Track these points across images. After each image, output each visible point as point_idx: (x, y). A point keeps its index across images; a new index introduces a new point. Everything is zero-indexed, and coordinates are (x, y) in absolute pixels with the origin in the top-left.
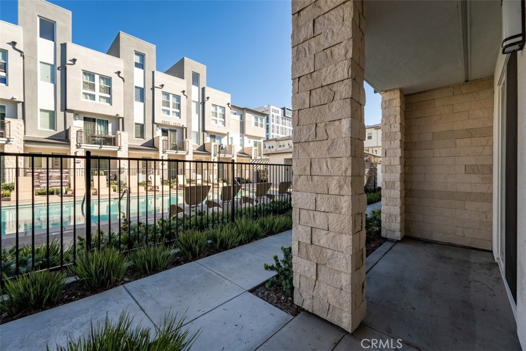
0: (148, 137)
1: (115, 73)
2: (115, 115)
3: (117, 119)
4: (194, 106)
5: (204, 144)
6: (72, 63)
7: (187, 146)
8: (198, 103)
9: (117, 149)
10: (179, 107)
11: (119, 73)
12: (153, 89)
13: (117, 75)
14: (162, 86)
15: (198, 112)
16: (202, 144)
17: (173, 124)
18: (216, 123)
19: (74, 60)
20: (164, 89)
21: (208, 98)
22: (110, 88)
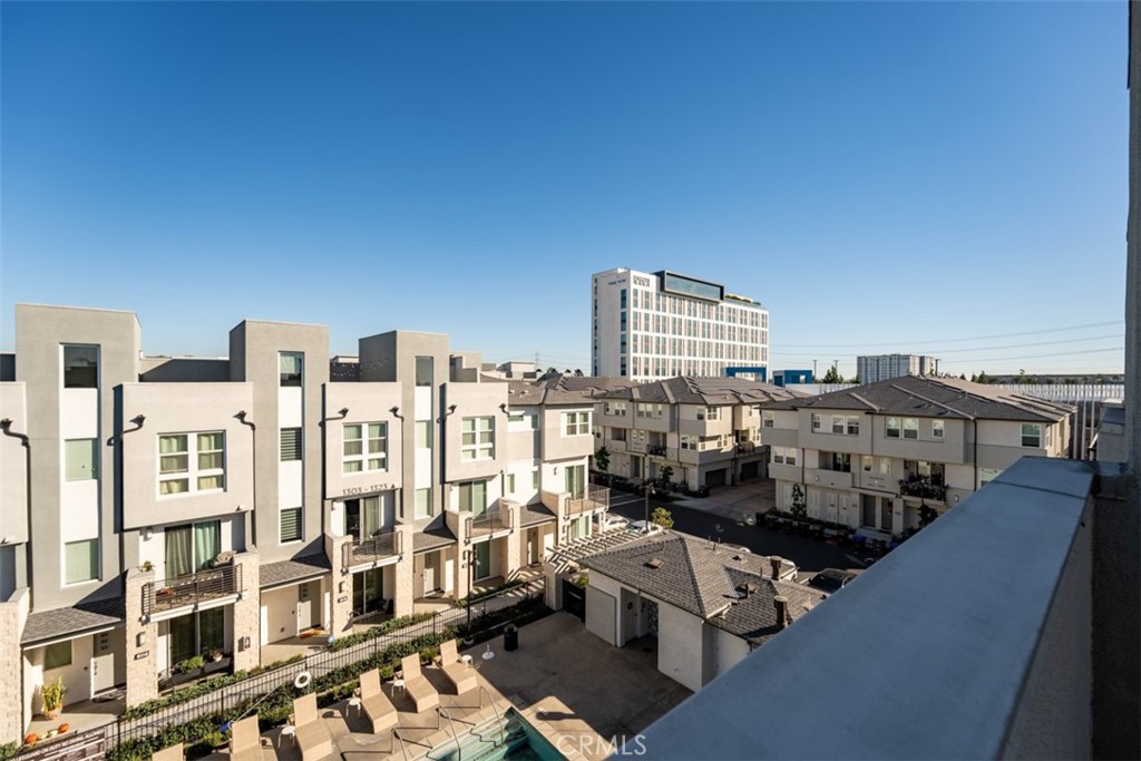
0: (312, 534)
1: (235, 416)
2: (234, 511)
3: (238, 517)
4: (420, 433)
5: (444, 513)
6: (136, 426)
7: (400, 542)
8: (430, 424)
9: (234, 600)
10: (384, 446)
11: (241, 416)
12: (323, 424)
13: (238, 420)
14: (344, 412)
15: (430, 444)
16: (440, 512)
17: (370, 491)
18: (474, 456)
19: (140, 420)
20: (349, 418)
21: (453, 408)
22: (222, 453)
